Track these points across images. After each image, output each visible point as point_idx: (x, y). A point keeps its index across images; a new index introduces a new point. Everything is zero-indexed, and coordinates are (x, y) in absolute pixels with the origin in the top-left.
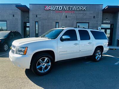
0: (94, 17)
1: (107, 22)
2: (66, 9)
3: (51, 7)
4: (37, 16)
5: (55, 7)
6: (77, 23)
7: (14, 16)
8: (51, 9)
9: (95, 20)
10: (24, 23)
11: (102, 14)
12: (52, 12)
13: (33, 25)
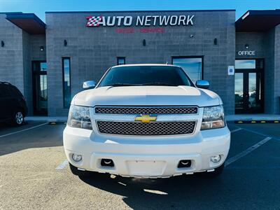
0: (215, 42)
1: (249, 53)
2: (142, 24)
3: (104, 18)
4: (66, 43)
5: (114, 18)
6: (173, 58)
7: (6, 45)
8: (104, 25)
9: (218, 50)
10: (33, 62)
11: (234, 35)
12: (105, 31)
13: (56, 66)
